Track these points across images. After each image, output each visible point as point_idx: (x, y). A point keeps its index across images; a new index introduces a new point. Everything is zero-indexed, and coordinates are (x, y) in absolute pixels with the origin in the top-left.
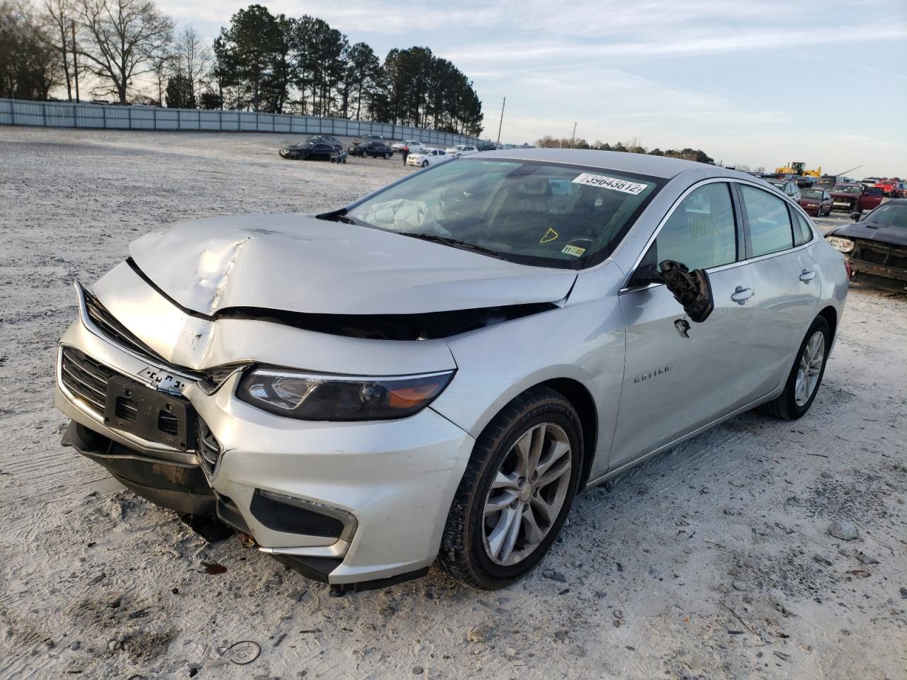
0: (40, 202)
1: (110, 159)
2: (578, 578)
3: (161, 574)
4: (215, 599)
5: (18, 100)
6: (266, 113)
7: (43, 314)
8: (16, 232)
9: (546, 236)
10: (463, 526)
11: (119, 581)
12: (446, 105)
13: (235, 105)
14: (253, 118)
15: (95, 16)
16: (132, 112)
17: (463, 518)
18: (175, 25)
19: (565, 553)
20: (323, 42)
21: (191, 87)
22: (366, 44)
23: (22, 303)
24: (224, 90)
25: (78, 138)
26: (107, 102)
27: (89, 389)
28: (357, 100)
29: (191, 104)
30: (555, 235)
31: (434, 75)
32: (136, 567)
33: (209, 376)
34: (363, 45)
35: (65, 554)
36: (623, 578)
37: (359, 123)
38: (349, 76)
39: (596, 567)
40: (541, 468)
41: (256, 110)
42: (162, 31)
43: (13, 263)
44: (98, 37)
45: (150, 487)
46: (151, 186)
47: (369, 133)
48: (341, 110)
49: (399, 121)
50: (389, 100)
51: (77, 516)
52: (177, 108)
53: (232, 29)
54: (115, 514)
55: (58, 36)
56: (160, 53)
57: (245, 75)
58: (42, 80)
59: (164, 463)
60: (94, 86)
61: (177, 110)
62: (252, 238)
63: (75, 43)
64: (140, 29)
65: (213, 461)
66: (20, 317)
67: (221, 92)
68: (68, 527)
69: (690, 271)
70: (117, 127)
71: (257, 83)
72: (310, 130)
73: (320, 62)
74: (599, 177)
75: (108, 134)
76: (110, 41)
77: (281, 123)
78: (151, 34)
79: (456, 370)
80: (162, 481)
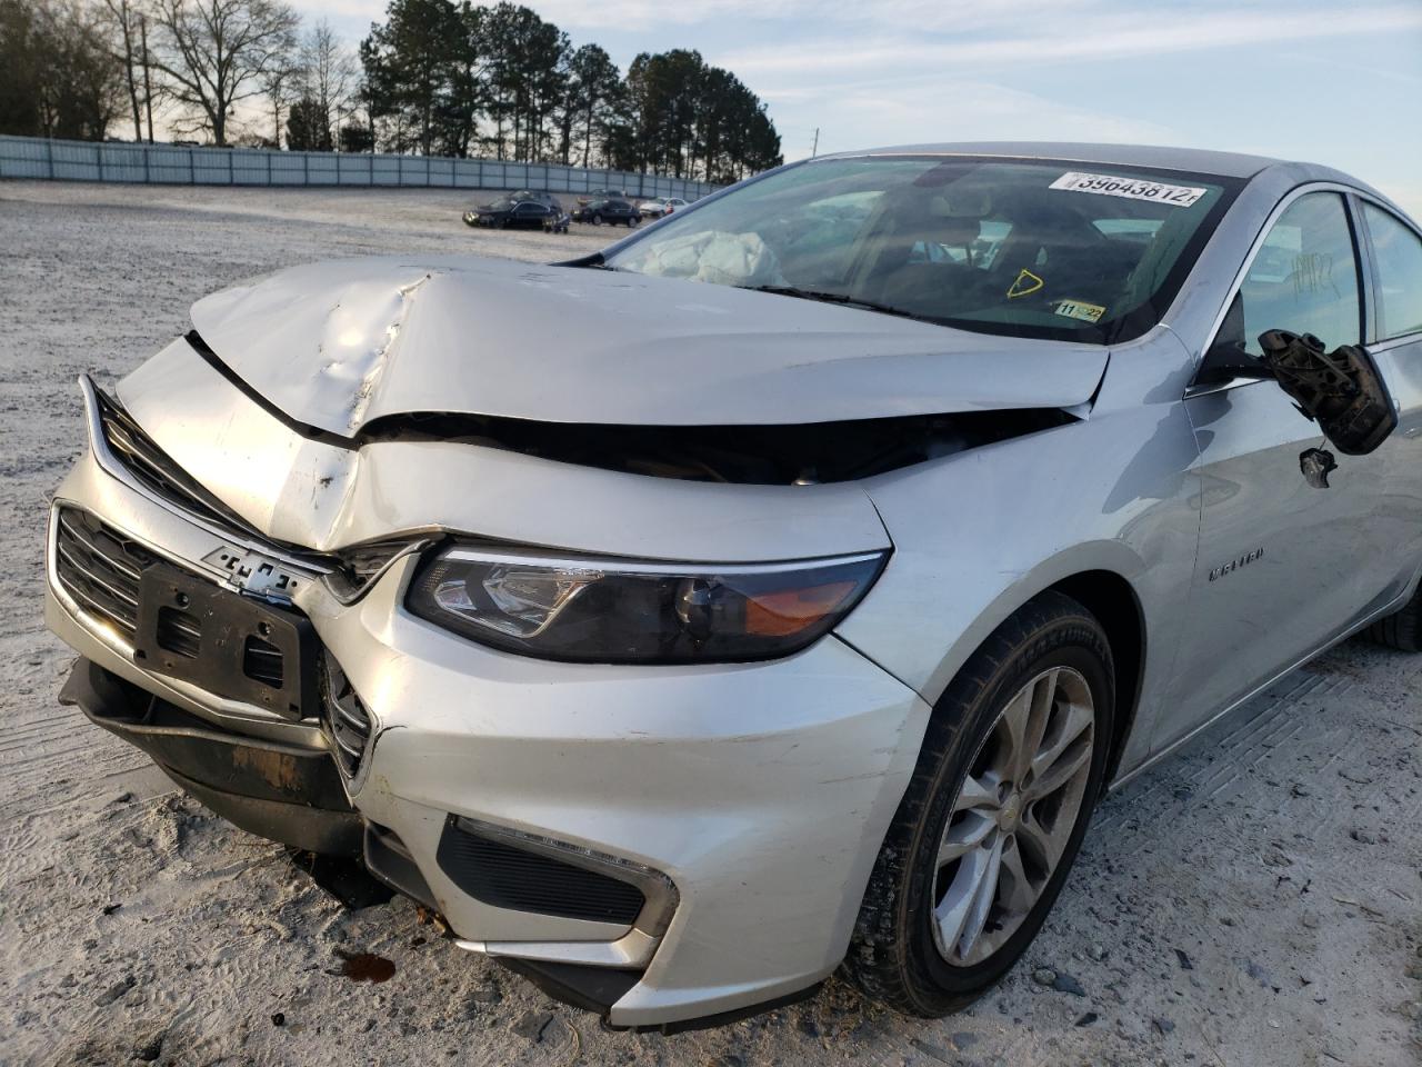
0: (80, 284)
1: (197, 226)
2: (1109, 987)
3: (249, 978)
4: (363, 1038)
5: (58, 141)
6: (443, 158)
7: (65, 460)
8: (33, 330)
9: (1017, 283)
10: (897, 893)
11: (163, 994)
12: (725, 142)
13: (393, 146)
14: (422, 165)
15: (175, 7)
16: (234, 157)
17: (897, 877)
18: (300, 18)
19: (1068, 927)
20: (531, 44)
21: (325, 118)
22: (598, 46)
23: (30, 441)
24: (376, 122)
25: (151, 197)
26: (197, 143)
27: (108, 592)
28: (585, 135)
29: (326, 145)
30: (1037, 283)
31: (705, 95)
32: (199, 961)
33: (347, 564)
34: (594, 48)
35: (57, 931)
36: (1197, 985)
37: (587, 172)
38: (571, 98)
39: (1136, 960)
40: (1041, 760)
41: (426, 153)
42: (279, 29)
43: (24, 377)
44: (181, 40)
45: (230, 793)
46: (260, 263)
47: (603, 187)
48: (559, 152)
49: (650, 169)
50: (634, 134)
51: (89, 846)
52: (302, 150)
53: (388, 25)
54: (164, 842)
55: (119, 40)
56: (277, 65)
57: (409, 98)
58: (96, 109)
59: (256, 745)
60: (176, 117)
61: (304, 153)
62: (434, 275)
63: (146, 51)
64: (246, 26)
65: (354, 749)
66: (25, 465)
67: (372, 126)
68: (67, 870)
69: (1329, 350)
70: (211, 181)
71: (427, 109)
72: (511, 183)
73: (526, 75)
74: (1103, 178)
75: (197, 192)
76: (200, 46)
77: (466, 173)
78: (263, 34)
79: (889, 552)
80: (252, 782)
